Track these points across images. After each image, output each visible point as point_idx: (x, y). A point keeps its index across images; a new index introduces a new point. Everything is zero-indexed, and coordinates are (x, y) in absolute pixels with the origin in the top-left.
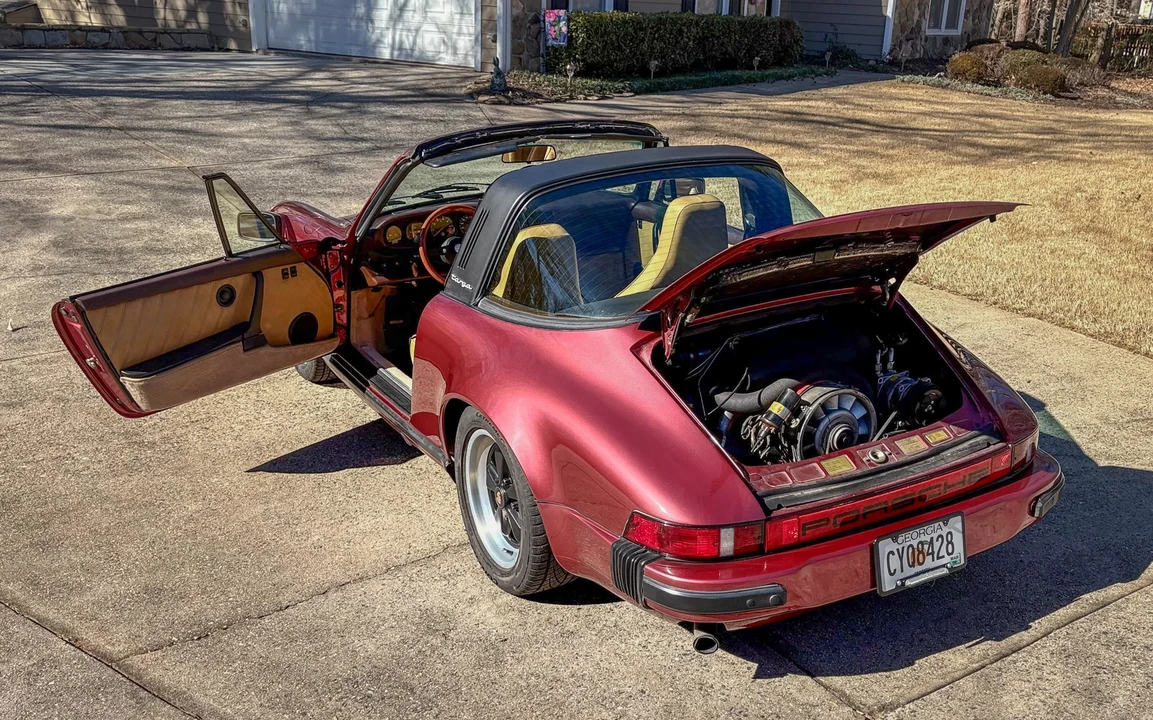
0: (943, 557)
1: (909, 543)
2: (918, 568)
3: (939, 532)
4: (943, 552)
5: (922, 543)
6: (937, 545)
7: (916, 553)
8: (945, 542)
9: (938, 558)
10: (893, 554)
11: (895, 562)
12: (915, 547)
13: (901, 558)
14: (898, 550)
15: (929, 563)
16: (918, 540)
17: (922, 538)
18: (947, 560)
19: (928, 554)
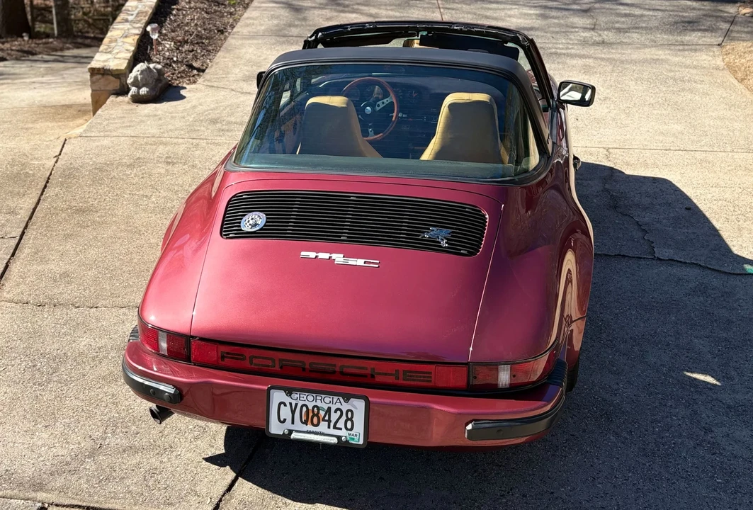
0: (341, 429)
1: (304, 403)
2: (310, 427)
3: (338, 406)
4: (341, 424)
5: (318, 408)
6: (334, 417)
7: (311, 414)
8: (344, 418)
9: (335, 427)
10: (285, 405)
11: (286, 413)
12: (310, 408)
13: (293, 412)
14: (291, 404)
15: (323, 427)
16: (314, 403)
17: (319, 403)
18: (344, 433)
19: (324, 420)
